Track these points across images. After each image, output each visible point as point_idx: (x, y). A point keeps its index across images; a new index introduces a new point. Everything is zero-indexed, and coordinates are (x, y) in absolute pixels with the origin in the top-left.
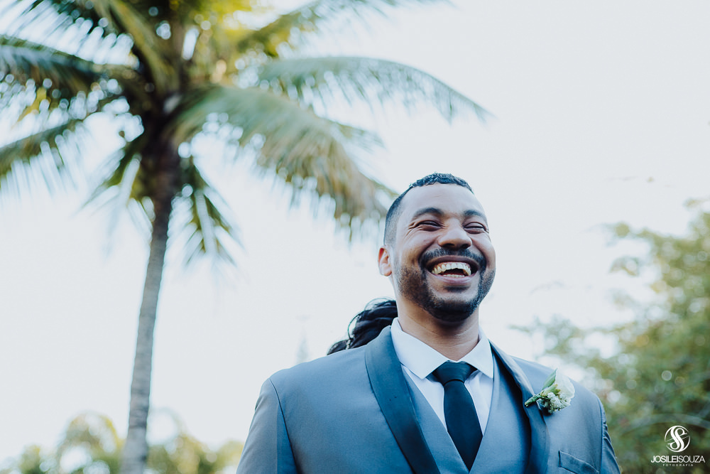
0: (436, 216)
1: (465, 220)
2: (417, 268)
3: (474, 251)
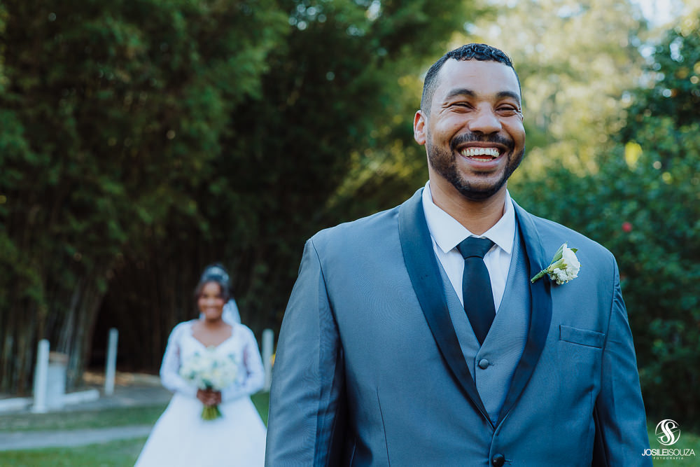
0: (469, 98)
1: (497, 102)
2: (447, 150)
3: (503, 135)
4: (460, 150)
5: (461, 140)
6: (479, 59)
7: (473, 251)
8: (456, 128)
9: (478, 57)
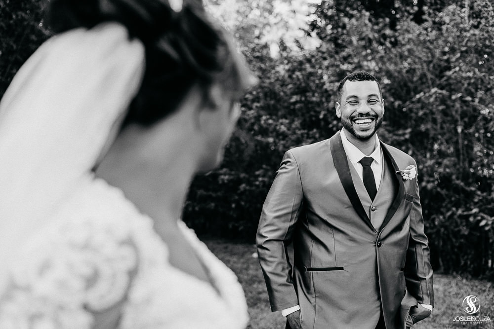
0: (356, 99)
1: (368, 99)
2: (349, 121)
3: (372, 113)
4: (354, 121)
5: (354, 117)
6: (359, 81)
7: (366, 163)
8: (352, 112)
9: (359, 79)
